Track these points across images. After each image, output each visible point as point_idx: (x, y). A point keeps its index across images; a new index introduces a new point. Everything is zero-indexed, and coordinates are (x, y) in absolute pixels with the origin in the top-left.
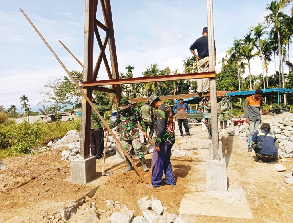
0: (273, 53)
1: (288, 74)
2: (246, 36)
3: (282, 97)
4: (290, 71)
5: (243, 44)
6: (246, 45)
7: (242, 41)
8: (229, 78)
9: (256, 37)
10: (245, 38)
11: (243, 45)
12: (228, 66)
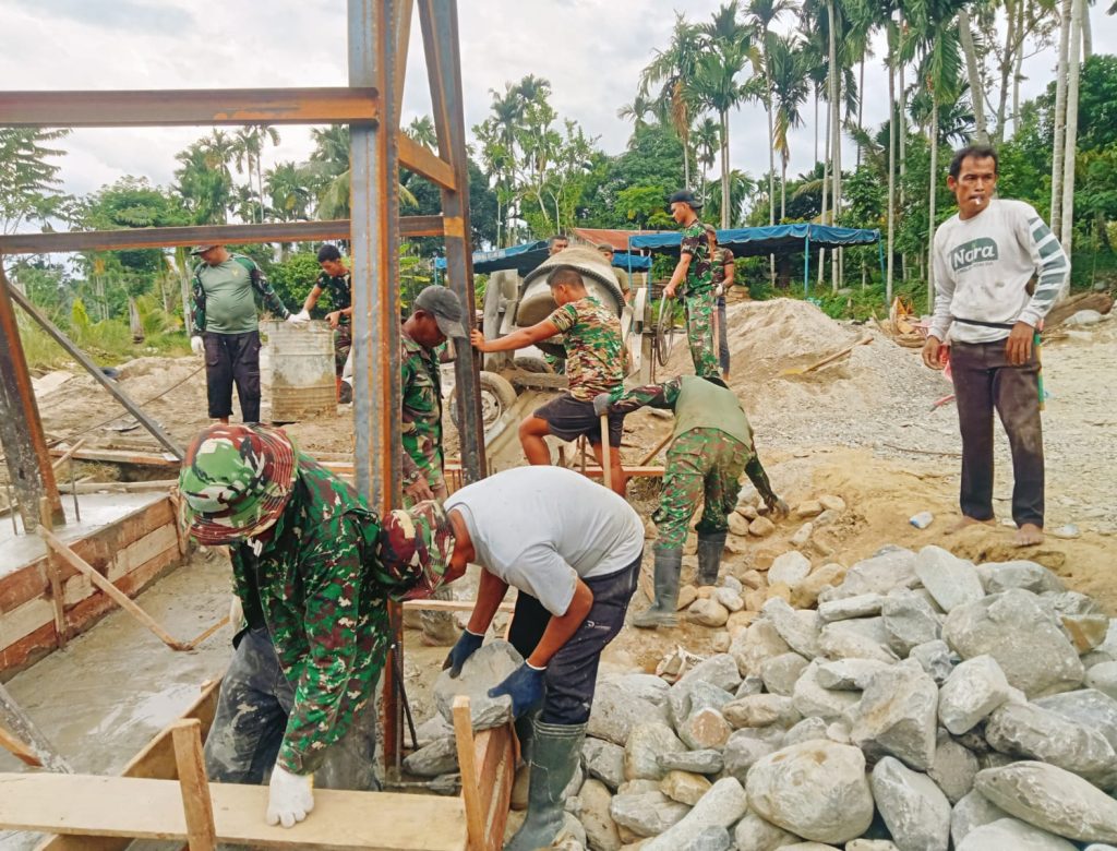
0: (812, 92)
1: (853, 170)
2: (718, 12)
3: (828, 256)
4: (862, 163)
5: (706, 44)
6: (716, 47)
7: (705, 31)
8: (654, 178)
9: (756, 22)
10: (716, 20)
11: (707, 49)
12: (656, 133)
